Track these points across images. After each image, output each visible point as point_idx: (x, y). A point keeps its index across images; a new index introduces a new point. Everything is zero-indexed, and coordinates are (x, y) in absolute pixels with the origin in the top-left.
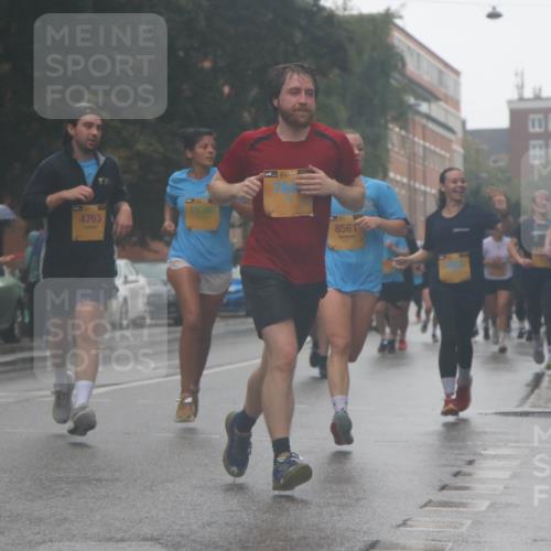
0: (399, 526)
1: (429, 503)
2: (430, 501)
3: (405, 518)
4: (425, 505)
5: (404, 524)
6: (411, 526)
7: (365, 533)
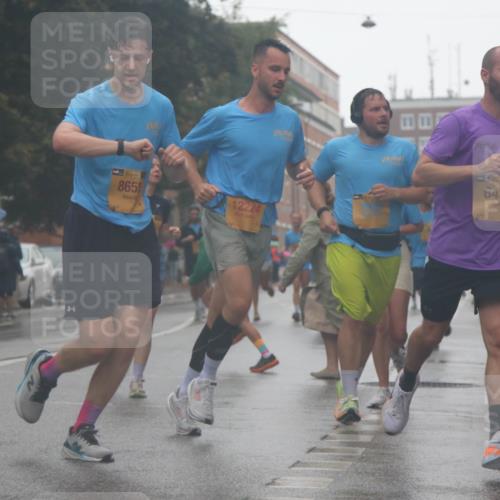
0: (268, 484)
1: (297, 464)
2: (298, 462)
3: (275, 477)
4: (293, 466)
5: (273, 482)
6: (279, 484)
7: (237, 491)
